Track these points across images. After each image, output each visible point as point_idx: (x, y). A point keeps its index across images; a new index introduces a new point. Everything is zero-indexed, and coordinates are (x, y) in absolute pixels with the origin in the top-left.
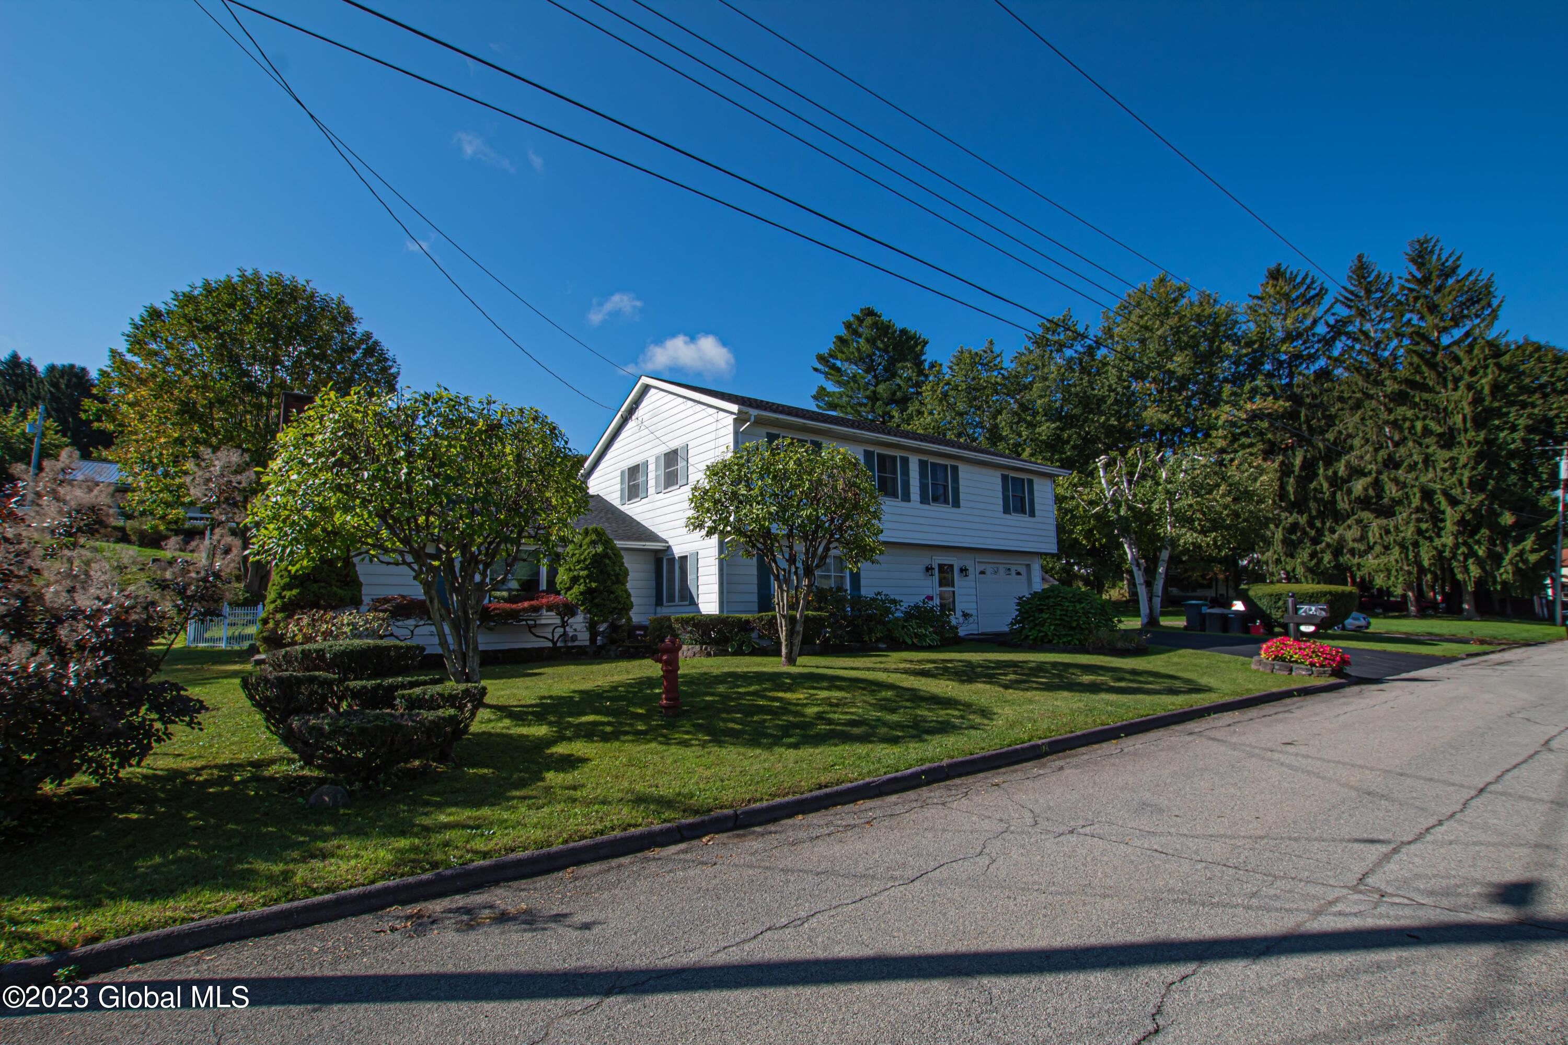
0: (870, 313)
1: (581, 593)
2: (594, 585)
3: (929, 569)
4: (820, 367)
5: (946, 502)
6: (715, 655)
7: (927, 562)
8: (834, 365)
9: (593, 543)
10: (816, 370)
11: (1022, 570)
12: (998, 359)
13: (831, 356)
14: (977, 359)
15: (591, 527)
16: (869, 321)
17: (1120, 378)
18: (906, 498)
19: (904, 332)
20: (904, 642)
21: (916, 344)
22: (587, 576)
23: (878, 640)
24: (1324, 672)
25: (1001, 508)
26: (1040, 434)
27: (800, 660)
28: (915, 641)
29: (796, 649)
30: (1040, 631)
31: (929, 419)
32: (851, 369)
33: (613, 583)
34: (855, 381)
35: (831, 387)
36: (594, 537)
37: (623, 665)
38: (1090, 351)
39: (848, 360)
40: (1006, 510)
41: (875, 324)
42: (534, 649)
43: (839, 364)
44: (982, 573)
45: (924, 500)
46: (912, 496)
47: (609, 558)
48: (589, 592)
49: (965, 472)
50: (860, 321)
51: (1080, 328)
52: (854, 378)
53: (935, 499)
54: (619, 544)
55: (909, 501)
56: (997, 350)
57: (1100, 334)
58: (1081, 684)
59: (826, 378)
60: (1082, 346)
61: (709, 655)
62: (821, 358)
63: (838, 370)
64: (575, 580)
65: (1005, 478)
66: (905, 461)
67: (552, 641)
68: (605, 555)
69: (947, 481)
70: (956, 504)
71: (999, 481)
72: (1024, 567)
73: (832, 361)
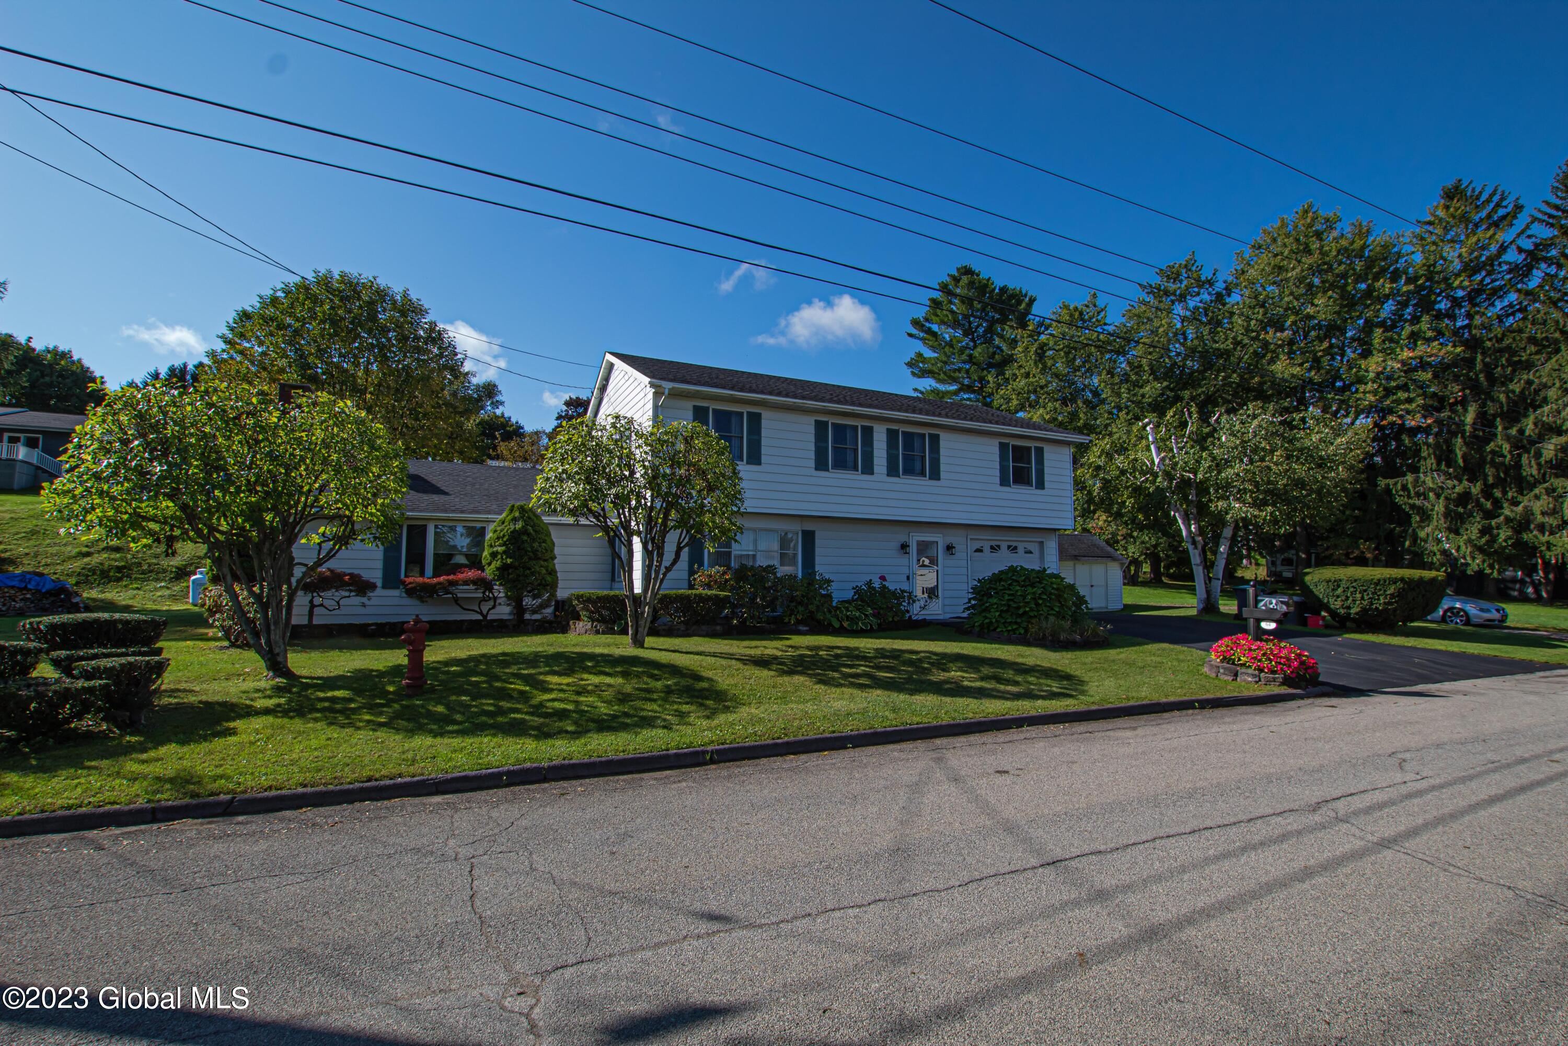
0: (967, 271)
1: (498, 569)
2: (509, 561)
3: (904, 547)
4: (914, 331)
5: (923, 474)
6: (604, 633)
7: (903, 538)
8: (929, 329)
9: (515, 520)
10: (910, 335)
11: (1034, 548)
12: (1102, 314)
13: (927, 320)
14: (1077, 315)
15: (518, 504)
16: (965, 279)
17: (1248, 330)
18: (868, 469)
19: (1003, 290)
20: (830, 625)
21: (1019, 302)
22: (504, 552)
23: (798, 622)
24: (1274, 680)
25: (997, 480)
26: (1143, 396)
27: (649, 641)
28: (846, 624)
29: (644, 630)
30: (986, 618)
32: (947, 334)
33: (530, 559)
34: (952, 346)
35: (928, 354)
36: (517, 514)
38: (1219, 298)
39: (943, 322)
40: (1004, 482)
41: (971, 284)
42: (455, 621)
43: (935, 328)
44: (979, 550)
45: (892, 471)
46: (876, 469)
47: (529, 535)
48: (504, 569)
49: (947, 442)
50: (956, 280)
51: (1206, 274)
52: (950, 344)
53: (909, 471)
54: (546, 519)
55: (872, 473)
56: (1101, 303)
57: (1230, 279)
59: (925, 343)
60: (1209, 294)
61: (597, 632)
62: (916, 323)
63: (934, 334)
64: (494, 555)
65: (1003, 447)
66: (868, 432)
67: (481, 613)
68: (524, 531)
69: (924, 452)
70: (935, 475)
71: (996, 450)
72: (1037, 545)
73: (927, 325)
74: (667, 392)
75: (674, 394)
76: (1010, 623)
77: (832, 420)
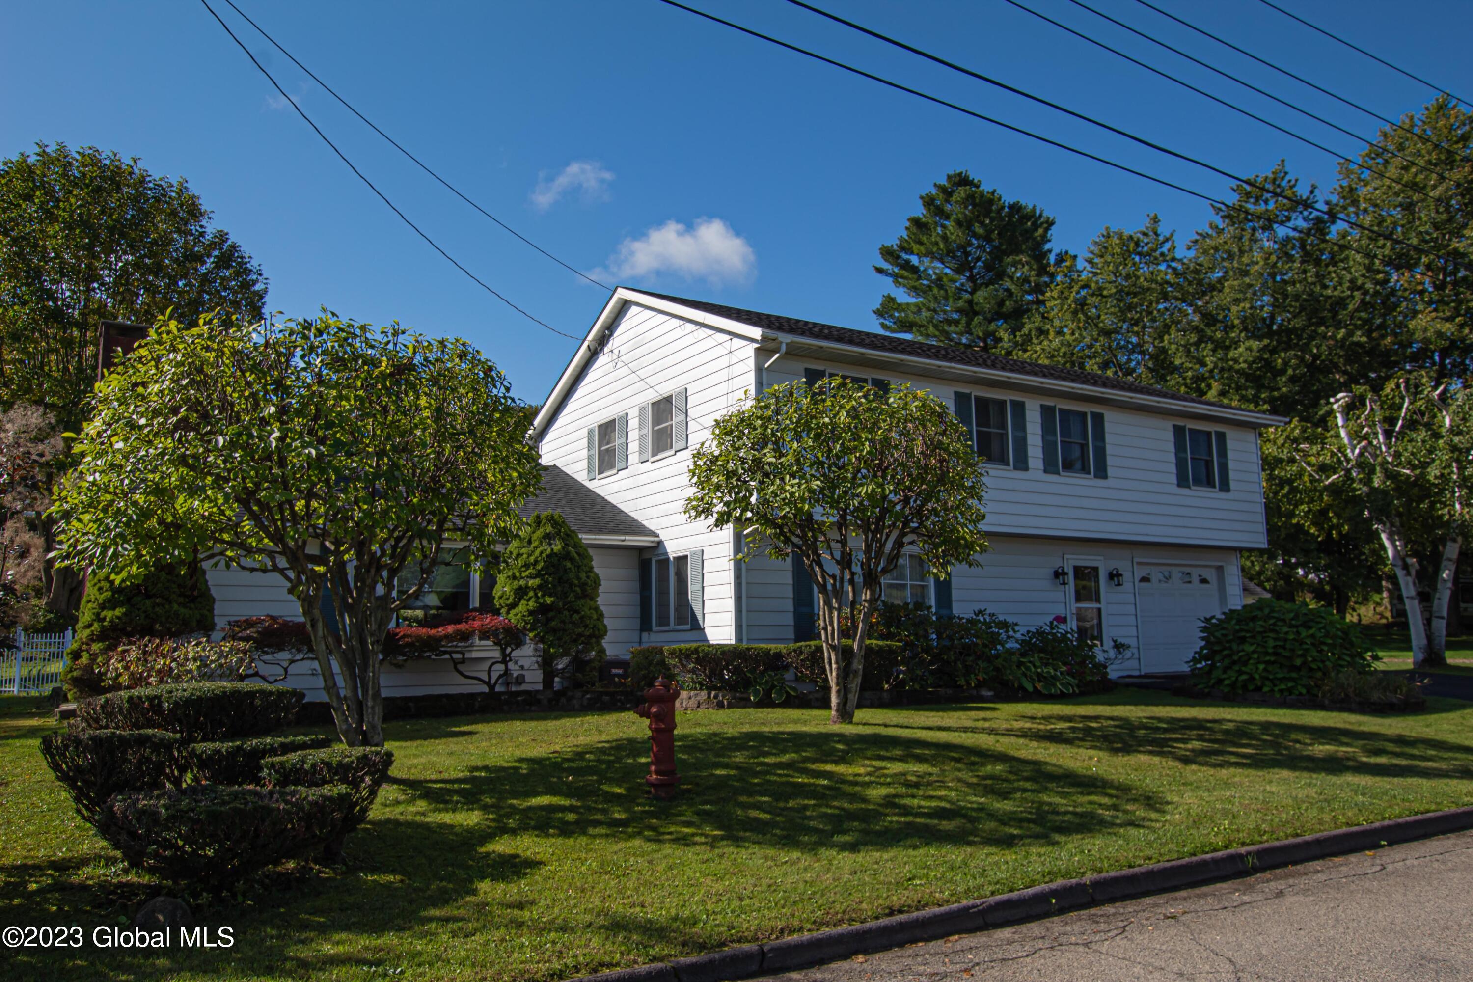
0: (962, 180)
1: (531, 613)
2: (549, 600)
3: (1059, 574)
4: (885, 266)
5: (1085, 469)
6: (730, 706)
7: (1057, 563)
8: (908, 262)
9: (548, 537)
10: (880, 271)
11: (1210, 575)
12: (1167, 246)
13: (903, 249)
14: (1132, 246)
15: (544, 514)
16: (961, 193)
17: (1369, 268)
18: (1022, 464)
19: (1015, 208)
20: (1022, 688)
21: (1036, 226)
22: (540, 587)
23: (980, 685)
25: (1174, 479)
26: (1236, 361)
28: (1039, 686)
29: (853, 698)
30: (1241, 672)
31: (1056, 342)
32: (934, 268)
33: (578, 597)
34: (941, 287)
35: (903, 296)
36: (549, 529)
37: (593, 720)
38: (1319, 227)
39: (929, 254)
40: (1182, 481)
41: (970, 198)
42: (462, 695)
43: (914, 260)
44: (1145, 579)
45: (1050, 467)
46: (1031, 463)
47: (572, 560)
48: (543, 609)
49: (1114, 422)
50: (947, 193)
51: (1302, 191)
52: (939, 282)
53: (1068, 466)
54: (586, 538)
55: (1026, 469)
56: (1164, 230)
57: (1334, 199)
58: (1311, 759)
59: (897, 283)
60: (1305, 219)
61: (720, 705)
62: (888, 253)
63: (914, 270)
64: (521, 593)
65: (1179, 431)
66: (1019, 408)
67: (488, 683)
68: (565, 555)
69: (1085, 437)
70: (1102, 472)
71: (1170, 436)
72: (1213, 571)
73: (905, 256)
74: (784, 348)
75: (792, 353)
76: (1282, 680)
77: (977, 392)
